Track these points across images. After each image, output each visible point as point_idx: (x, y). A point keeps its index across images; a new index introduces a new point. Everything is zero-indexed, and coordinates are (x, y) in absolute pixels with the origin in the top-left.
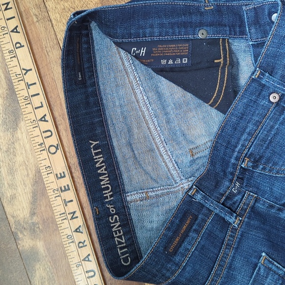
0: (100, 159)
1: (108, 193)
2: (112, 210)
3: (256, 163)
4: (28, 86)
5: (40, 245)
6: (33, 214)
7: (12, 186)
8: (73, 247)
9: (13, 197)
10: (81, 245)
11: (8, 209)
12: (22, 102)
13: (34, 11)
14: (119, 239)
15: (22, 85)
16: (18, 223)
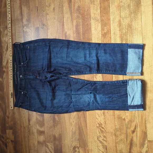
0: (16, 66)
1: (15, 71)
2: (15, 74)
3: (22, 104)
4: (10, 45)
5: (6, 70)
6: (6, 65)
7: (5, 60)
8: (10, 72)
9: (4, 62)
10: (11, 72)
11: (3, 63)
12: (8, 47)
13: (14, 34)
14: (16, 79)
15: (9, 45)
16: (4, 66)
